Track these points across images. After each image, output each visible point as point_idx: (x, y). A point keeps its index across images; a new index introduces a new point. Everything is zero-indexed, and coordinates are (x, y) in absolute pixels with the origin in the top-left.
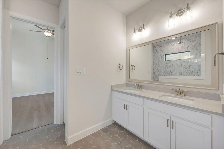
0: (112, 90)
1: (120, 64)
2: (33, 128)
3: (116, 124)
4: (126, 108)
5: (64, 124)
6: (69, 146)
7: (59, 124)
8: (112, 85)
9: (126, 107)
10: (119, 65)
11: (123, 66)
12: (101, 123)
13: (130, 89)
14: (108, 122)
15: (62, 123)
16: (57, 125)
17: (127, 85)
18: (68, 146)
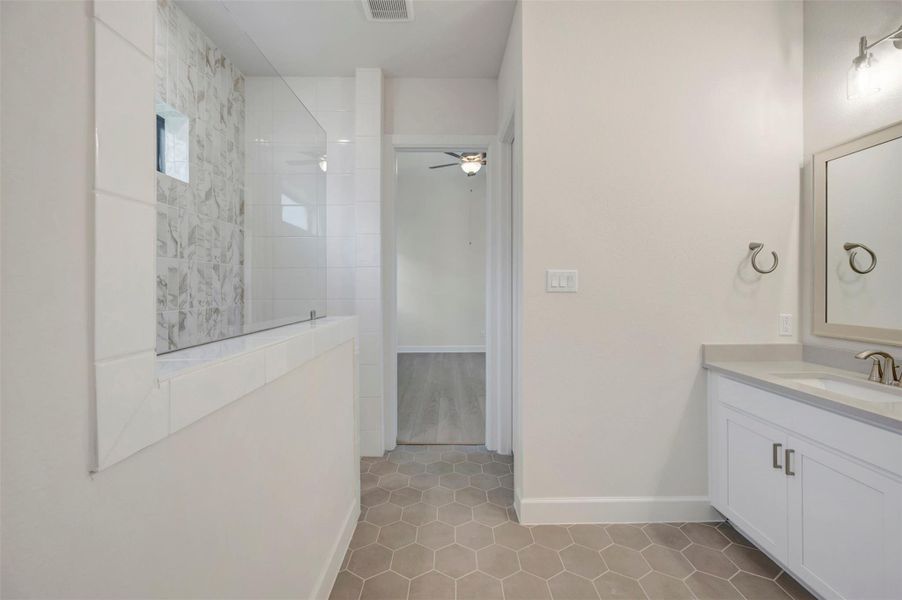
0: (705, 368)
1: (758, 246)
2: (438, 442)
3: (726, 530)
4: (784, 468)
5: (511, 458)
6: (526, 529)
7: (499, 452)
8: (703, 347)
9: (783, 460)
10: (752, 249)
11: (774, 254)
12: (650, 499)
13: (823, 378)
14: (682, 506)
15: (507, 453)
16: (493, 454)
17: (808, 354)
18: (523, 527)
